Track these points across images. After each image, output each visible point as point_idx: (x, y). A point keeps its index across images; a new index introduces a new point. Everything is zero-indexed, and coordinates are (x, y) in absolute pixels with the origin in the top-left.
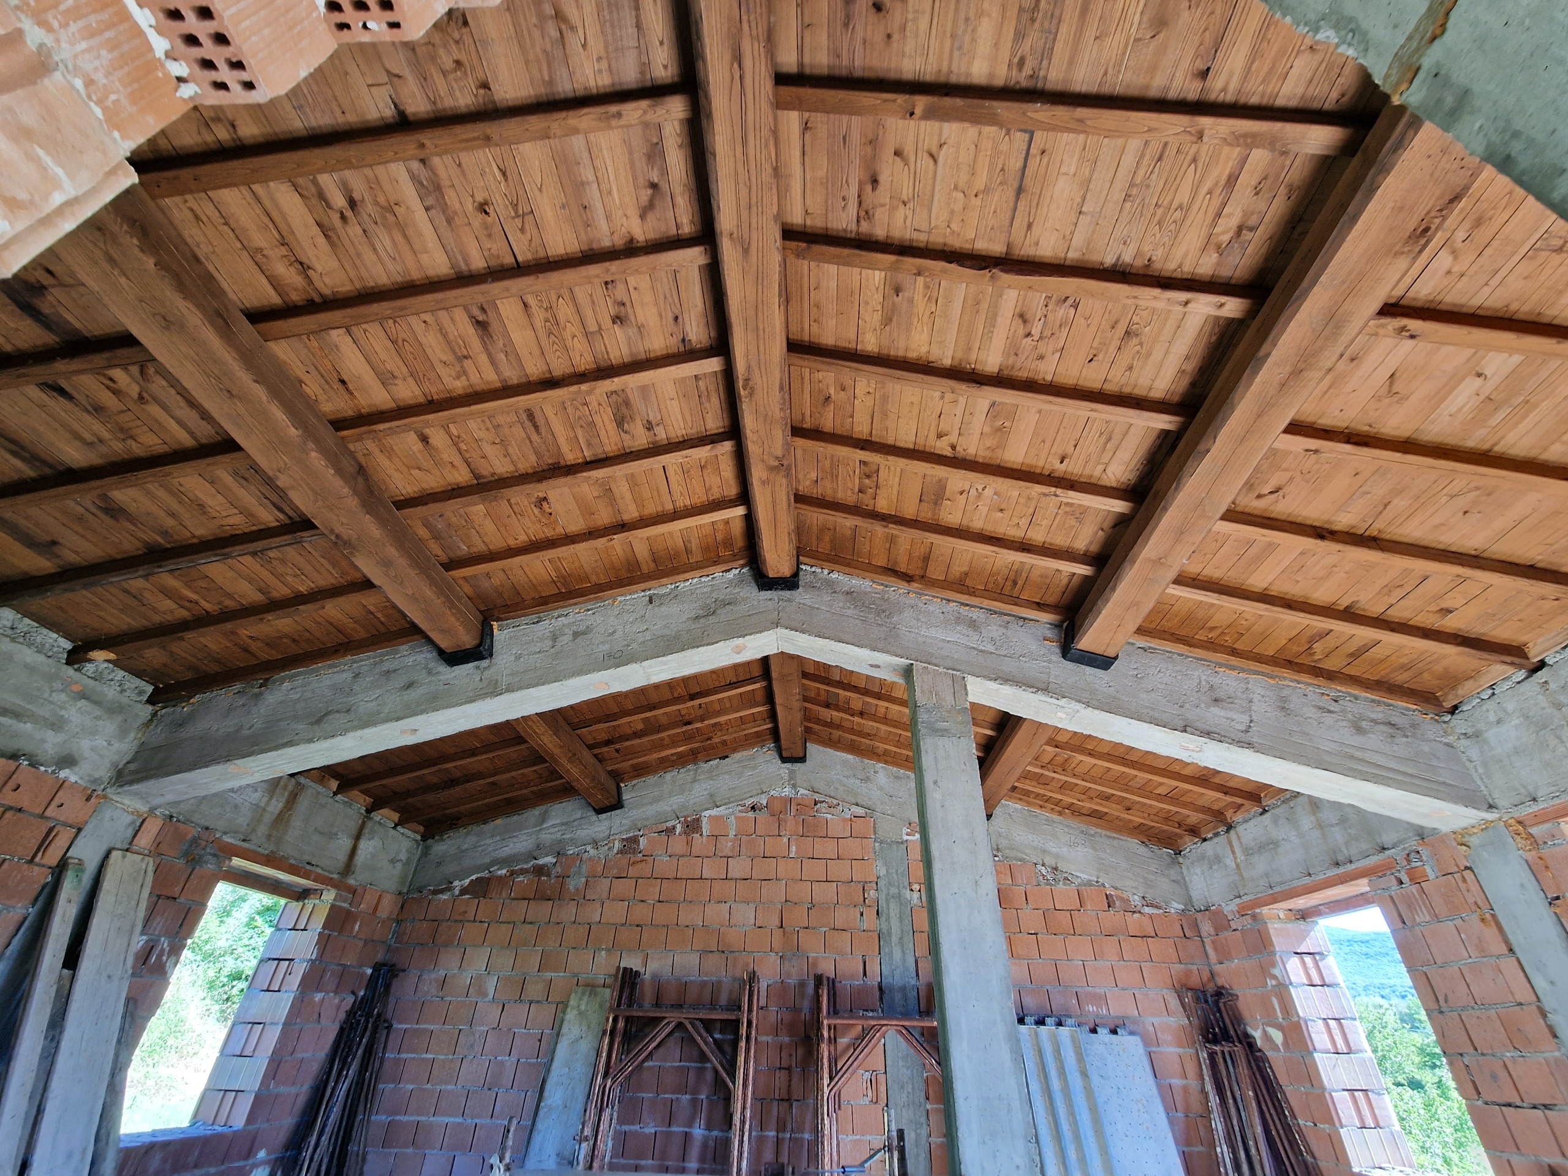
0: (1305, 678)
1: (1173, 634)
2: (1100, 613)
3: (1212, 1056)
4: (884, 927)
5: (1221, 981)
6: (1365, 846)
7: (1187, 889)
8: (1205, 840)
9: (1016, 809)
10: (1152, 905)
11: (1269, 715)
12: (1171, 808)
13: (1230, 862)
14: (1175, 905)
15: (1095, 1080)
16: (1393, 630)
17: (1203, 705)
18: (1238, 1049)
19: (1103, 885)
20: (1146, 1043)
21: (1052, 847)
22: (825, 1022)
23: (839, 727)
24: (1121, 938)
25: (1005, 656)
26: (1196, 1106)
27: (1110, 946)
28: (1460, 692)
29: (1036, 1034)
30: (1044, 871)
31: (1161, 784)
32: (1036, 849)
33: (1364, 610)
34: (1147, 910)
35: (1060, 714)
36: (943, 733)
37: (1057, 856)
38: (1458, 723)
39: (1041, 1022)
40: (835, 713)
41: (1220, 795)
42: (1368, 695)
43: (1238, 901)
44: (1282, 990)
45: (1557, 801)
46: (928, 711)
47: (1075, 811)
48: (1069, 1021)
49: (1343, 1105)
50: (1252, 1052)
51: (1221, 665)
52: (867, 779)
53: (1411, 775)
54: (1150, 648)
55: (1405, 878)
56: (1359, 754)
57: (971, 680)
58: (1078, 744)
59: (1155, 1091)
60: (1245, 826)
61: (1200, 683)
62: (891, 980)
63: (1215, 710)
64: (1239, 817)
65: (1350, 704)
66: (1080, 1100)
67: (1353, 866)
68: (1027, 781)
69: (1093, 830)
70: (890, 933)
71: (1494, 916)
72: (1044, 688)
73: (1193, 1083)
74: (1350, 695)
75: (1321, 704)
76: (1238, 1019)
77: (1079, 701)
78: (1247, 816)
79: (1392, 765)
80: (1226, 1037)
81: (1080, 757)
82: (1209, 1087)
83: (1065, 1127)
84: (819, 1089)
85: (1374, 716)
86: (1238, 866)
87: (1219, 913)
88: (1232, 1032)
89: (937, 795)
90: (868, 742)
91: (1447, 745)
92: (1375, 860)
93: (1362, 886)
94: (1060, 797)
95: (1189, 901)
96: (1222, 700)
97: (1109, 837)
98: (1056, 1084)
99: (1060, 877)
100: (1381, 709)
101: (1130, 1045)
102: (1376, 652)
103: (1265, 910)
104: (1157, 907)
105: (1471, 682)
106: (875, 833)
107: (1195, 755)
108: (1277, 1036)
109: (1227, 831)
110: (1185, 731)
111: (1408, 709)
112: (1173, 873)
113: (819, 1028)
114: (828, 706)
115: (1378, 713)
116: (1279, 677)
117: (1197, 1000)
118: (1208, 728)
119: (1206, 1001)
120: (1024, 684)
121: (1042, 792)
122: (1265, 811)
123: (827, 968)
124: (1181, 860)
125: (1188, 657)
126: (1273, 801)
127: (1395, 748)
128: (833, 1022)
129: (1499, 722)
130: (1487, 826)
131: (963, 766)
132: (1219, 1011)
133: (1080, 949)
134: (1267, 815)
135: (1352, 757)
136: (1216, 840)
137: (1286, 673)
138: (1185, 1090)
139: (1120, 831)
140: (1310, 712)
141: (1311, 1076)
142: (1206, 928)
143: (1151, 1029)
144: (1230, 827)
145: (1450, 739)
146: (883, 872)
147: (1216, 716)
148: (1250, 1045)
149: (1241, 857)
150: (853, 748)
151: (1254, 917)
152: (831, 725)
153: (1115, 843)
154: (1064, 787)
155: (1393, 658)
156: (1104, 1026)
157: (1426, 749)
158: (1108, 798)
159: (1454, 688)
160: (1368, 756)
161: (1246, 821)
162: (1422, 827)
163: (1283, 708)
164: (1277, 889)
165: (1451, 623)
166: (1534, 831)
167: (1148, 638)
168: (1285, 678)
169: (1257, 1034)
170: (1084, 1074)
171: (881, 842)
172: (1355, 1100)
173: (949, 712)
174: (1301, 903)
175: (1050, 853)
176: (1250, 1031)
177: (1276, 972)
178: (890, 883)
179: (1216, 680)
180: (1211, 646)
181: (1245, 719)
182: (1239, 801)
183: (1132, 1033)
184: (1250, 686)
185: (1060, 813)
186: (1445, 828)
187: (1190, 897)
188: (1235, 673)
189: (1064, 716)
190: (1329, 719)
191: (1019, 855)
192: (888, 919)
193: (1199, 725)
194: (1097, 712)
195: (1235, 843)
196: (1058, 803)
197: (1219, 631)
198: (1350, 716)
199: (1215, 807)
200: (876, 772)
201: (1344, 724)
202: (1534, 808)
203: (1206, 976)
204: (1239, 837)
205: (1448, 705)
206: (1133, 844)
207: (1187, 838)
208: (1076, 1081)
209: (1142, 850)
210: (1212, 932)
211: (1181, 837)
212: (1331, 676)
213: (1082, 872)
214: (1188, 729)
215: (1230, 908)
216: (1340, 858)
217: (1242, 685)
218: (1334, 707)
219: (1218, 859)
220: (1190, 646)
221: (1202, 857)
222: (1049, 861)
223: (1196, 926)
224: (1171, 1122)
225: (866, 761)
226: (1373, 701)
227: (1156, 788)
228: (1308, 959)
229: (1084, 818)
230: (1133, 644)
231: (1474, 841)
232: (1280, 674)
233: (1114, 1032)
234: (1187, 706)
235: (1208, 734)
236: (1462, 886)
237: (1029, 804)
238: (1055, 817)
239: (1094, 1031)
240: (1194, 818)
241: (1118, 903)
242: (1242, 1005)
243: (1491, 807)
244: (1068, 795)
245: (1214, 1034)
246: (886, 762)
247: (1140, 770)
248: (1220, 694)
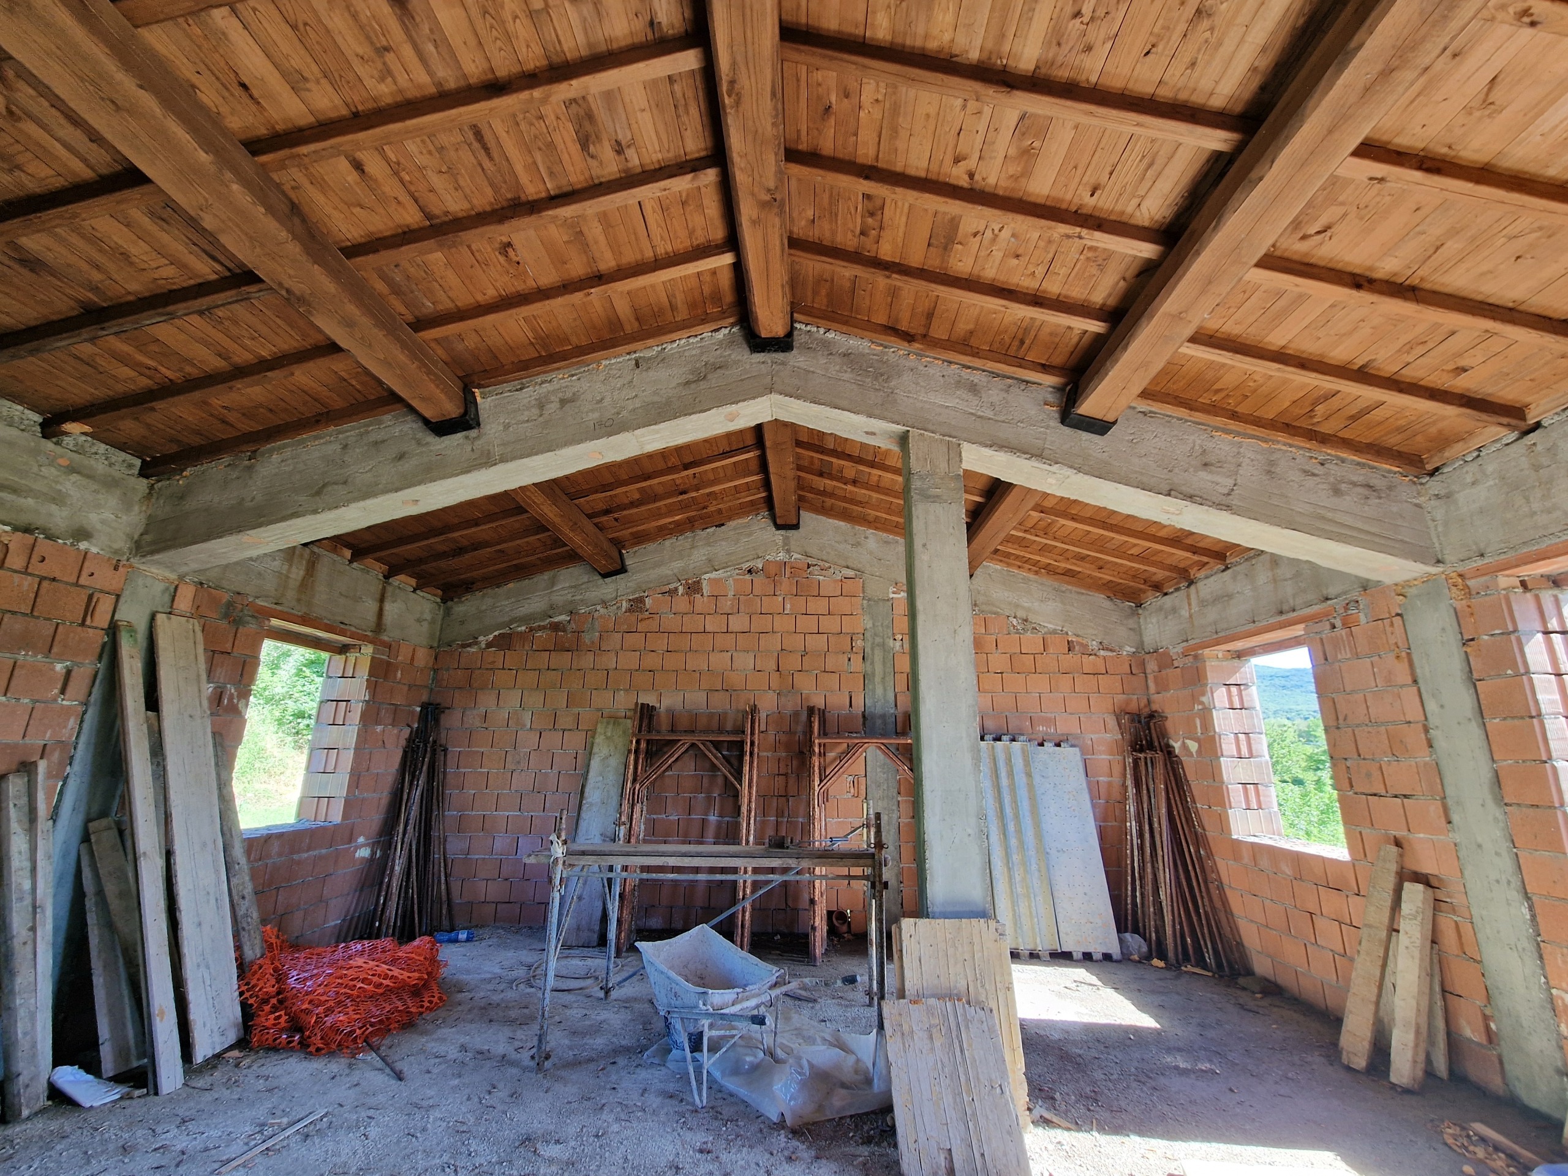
0: (1299, 441)
1: (1176, 397)
2: (1107, 374)
3: (1136, 761)
4: (869, 669)
5: (1154, 707)
6: (1310, 596)
7: (1141, 635)
8: (1166, 594)
9: (996, 570)
10: (1107, 649)
11: (1254, 478)
12: (1141, 566)
13: (1185, 613)
14: (1128, 648)
15: (1037, 779)
16: (1401, 391)
17: (1191, 470)
18: (1159, 756)
19: (1067, 633)
20: (1083, 753)
21: (1025, 602)
22: (817, 741)
23: (831, 495)
24: (1076, 675)
25: (1003, 422)
26: (1116, 794)
27: (1066, 681)
28: (1447, 454)
29: (993, 747)
30: (1015, 622)
31: (1135, 545)
32: (1010, 603)
33: (1379, 369)
34: (1102, 653)
35: (1050, 480)
36: (936, 499)
37: (1028, 610)
38: (1434, 485)
39: (998, 739)
40: (828, 482)
41: (1189, 555)
42: (1355, 458)
43: (1185, 644)
44: (1206, 714)
45: (1503, 557)
46: (921, 478)
47: (1050, 571)
48: (1022, 738)
49: (1235, 793)
50: (1170, 758)
51: (1217, 429)
52: (858, 544)
53: (1374, 534)
54: (1151, 412)
55: (1338, 623)
56: (1330, 515)
57: (966, 446)
58: (1063, 509)
59: (1085, 785)
60: (1206, 581)
61: (1193, 448)
62: (872, 710)
63: (1203, 475)
64: (1202, 574)
65: (1335, 468)
66: (1023, 793)
67: (1295, 614)
68: (1010, 545)
69: (1065, 587)
70: (873, 675)
71: (1409, 654)
72: (1037, 454)
73: (1116, 780)
74: (1338, 458)
75: (1307, 468)
76: (1163, 734)
77: (1071, 467)
78: (1209, 572)
79: (1360, 525)
80: (1151, 746)
81: (1062, 521)
82: (1129, 783)
83: (1008, 810)
84: (810, 787)
85: (1355, 479)
86: (1191, 616)
87: (1166, 654)
88: (1156, 744)
89: (925, 558)
90: (860, 509)
91: (1418, 506)
92: (1316, 608)
93: (1299, 630)
94: (1038, 558)
95: (1141, 645)
96: (1212, 465)
97: (1078, 593)
98: (1004, 782)
99: (1030, 627)
100: (1363, 471)
101: (1070, 755)
102: (1377, 415)
103: (1207, 651)
104: (1111, 650)
105: (1461, 444)
106: (864, 592)
107: (1174, 518)
108: (1193, 746)
109: (1188, 586)
110: (1169, 495)
111: (1390, 472)
112: (1131, 623)
113: (811, 744)
114: (821, 474)
115: (1359, 476)
116: (1273, 441)
117: (1133, 721)
118: (1192, 492)
119: (1140, 722)
120: (1019, 451)
121: (1022, 554)
122: (1227, 568)
123: (818, 702)
124: (1140, 611)
125: (1187, 421)
126: (1237, 559)
127: (1366, 508)
128: (823, 741)
129: (1473, 483)
130: (1428, 579)
131: (951, 530)
132: (1149, 729)
133: (1039, 684)
134: (1229, 572)
135: (1323, 518)
136: (1176, 594)
137: (1281, 437)
138: (1110, 784)
139: (1089, 587)
140: (1295, 476)
141: (1214, 773)
142: (1152, 666)
143: (1090, 742)
144: (1191, 583)
145: (1421, 500)
146: (869, 625)
147: (1203, 479)
148: (1169, 752)
149: (1195, 608)
150: (845, 516)
151: (1196, 657)
152: (824, 493)
153: (1083, 597)
154: (1044, 549)
155: (1391, 420)
156: (1050, 741)
157: (1395, 509)
158: (1083, 558)
159: (1441, 450)
160: (1339, 517)
161: (1207, 577)
162: (1368, 580)
163: (1269, 471)
164: (1220, 635)
165: (1462, 384)
166: (1471, 583)
167: (1150, 402)
168: (1278, 442)
169: (1177, 746)
170: (1029, 775)
171: (869, 600)
172: (1246, 791)
173: (942, 479)
174: (1239, 645)
175: (1023, 608)
176: (1172, 742)
177: (1204, 699)
178: (876, 635)
179: (1209, 445)
180: (1213, 409)
181: (1230, 482)
182: (1205, 559)
183: (1072, 746)
184: (1242, 450)
185: (1036, 573)
186: (1388, 581)
187: (1142, 642)
188: (1230, 437)
189: (1054, 482)
190: (1310, 482)
191: (995, 609)
192: (872, 663)
193: (1183, 488)
194: (1086, 477)
195: (1193, 596)
196: (1036, 563)
197: (1226, 392)
198: (1332, 479)
199: (1181, 565)
200: (866, 538)
201: (1324, 486)
202: (1480, 562)
203: (1143, 702)
204: (1197, 592)
205: (1429, 467)
206: (1100, 599)
207: (1150, 593)
208: (1021, 779)
209: (1107, 604)
210: (1156, 668)
211: (1144, 592)
212: (1324, 439)
213: (1050, 623)
214: (1173, 493)
215: (1175, 650)
216: (1285, 607)
217: (1235, 450)
218: (1319, 470)
219: (1174, 610)
220: (1191, 409)
221: (1161, 609)
222: (1021, 614)
223: (1143, 664)
224: (1094, 806)
225: (857, 527)
226: (1358, 464)
227: (1130, 549)
228: (1234, 689)
229: (1057, 577)
230: (1134, 408)
231: (1412, 591)
232: (1274, 438)
233: (1058, 745)
234: (1176, 470)
235: (1190, 497)
236: (1389, 630)
237: (1009, 565)
238: (1032, 576)
239: (1041, 744)
240: (1160, 574)
241: (1077, 648)
242: (1169, 725)
243: (1439, 561)
244: (1046, 557)
245: (1141, 745)
246: (876, 528)
247: (1117, 532)
248: (1211, 458)
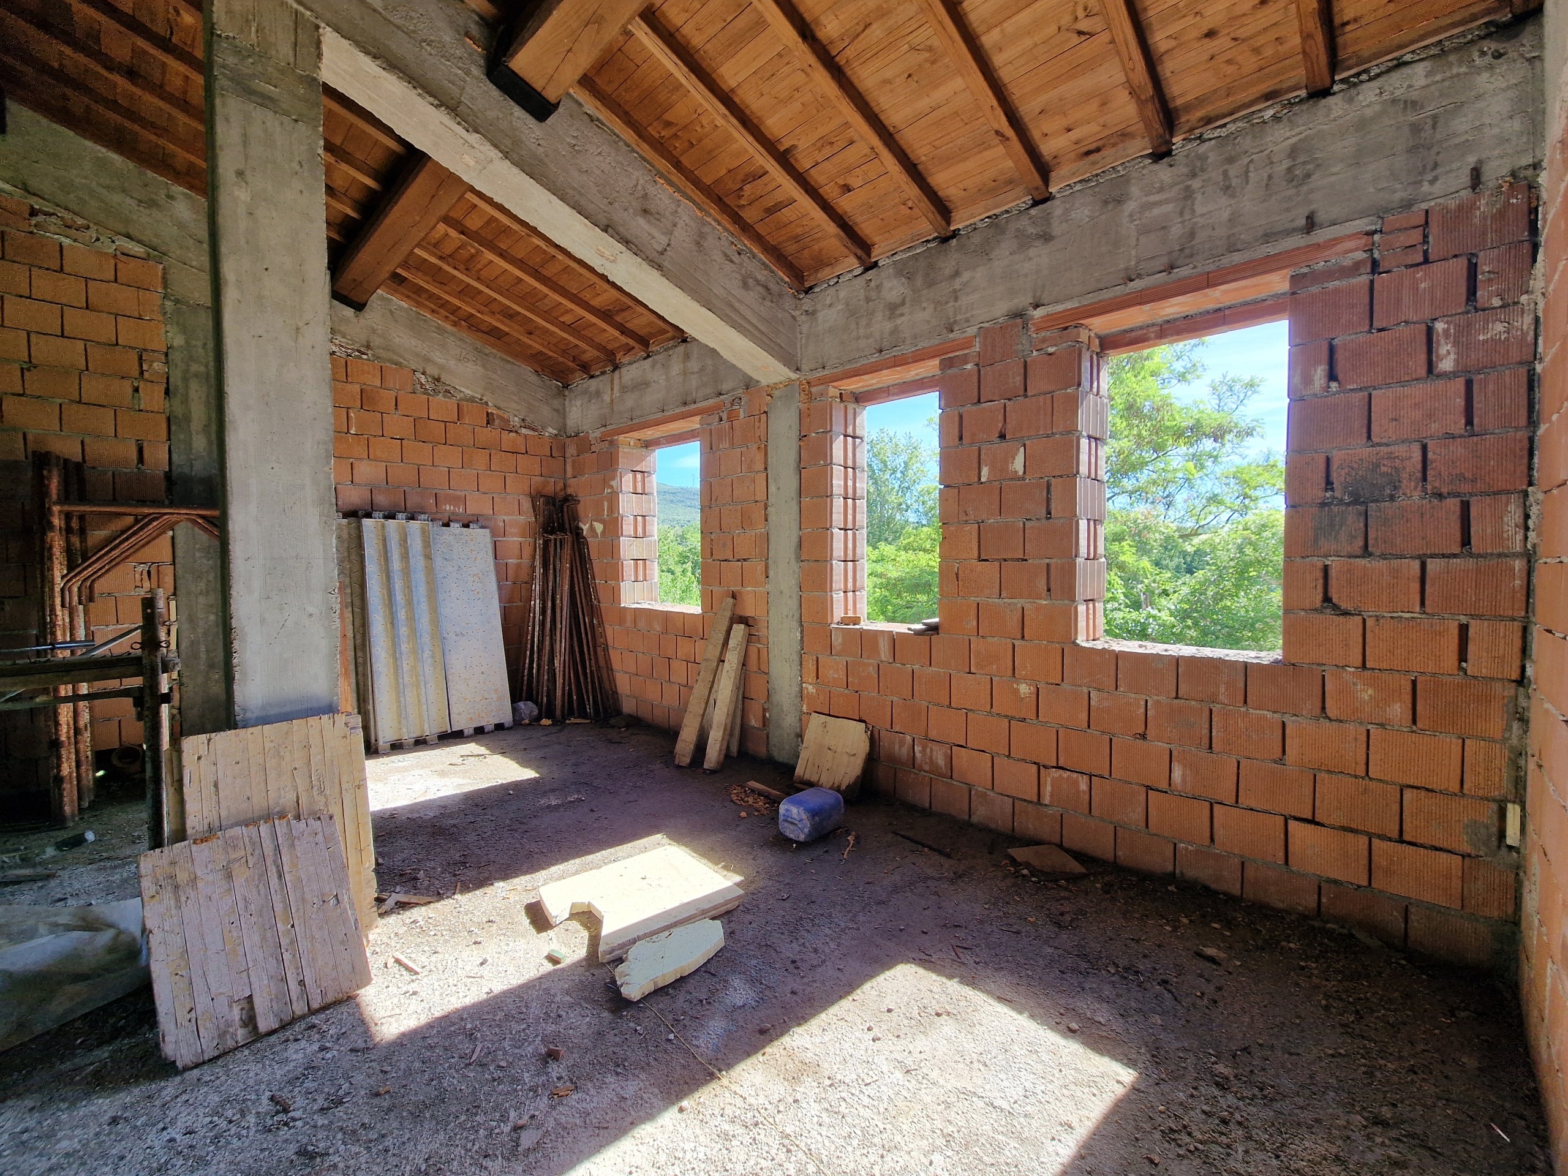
0: (725, 221)
1: (626, 113)
3: (546, 543)
4: (179, 410)
5: (569, 491)
6: (709, 391)
7: (564, 417)
8: (592, 377)
9: (401, 308)
10: (529, 428)
11: (685, 245)
12: (571, 339)
13: (607, 398)
14: (550, 430)
15: (438, 562)
16: (807, 192)
17: (631, 211)
18: (568, 537)
19: (486, 404)
20: (493, 534)
21: (438, 357)
22: (56, 509)
23: (79, 86)
24: (493, 452)
25: (398, 28)
26: (524, 576)
27: (481, 458)
28: (819, 275)
29: (383, 526)
30: (423, 379)
31: (568, 311)
32: (417, 355)
33: (796, 160)
34: (524, 431)
35: (467, 158)
36: (266, 101)
37: (442, 367)
38: (807, 302)
39: (391, 516)
40: (68, 51)
41: (617, 334)
42: (763, 257)
43: (603, 429)
44: (613, 499)
45: (835, 370)
46: (237, 51)
47: (471, 324)
48: (423, 516)
49: (628, 567)
50: (578, 539)
51: (662, 176)
52: (152, 204)
53: (763, 333)
54: (598, 120)
55: (725, 417)
56: (737, 305)
57: (329, 37)
58: (490, 237)
59: (492, 567)
60: (629, 367)
61: (636, 186)
62: (186, 470)
63: (641, 221)
64: (626, 360)
65: (747, 260)
66: (419, 577)
67: (695, 406)
68: (420, 274)
69: (488, 350)
70: (187, 419)
71: (766, 446)
72: (450, 105)
73: (526, 561)
74: (751, 252)
75: (727, 251)
76: (575, 518)
77: (496, 146)
78: (632, 358)
79: (755, 321)
80: (562, 529)
81: (489, 256)
82: (538, 563)
83: (399, 598)
85: (759, 277)
86: (612, 401)
87: (586, 438)
88: (567, 526)
89: (243, 195)
90: (153, 138)
91: (793, 317)
92: (711, 402)
93: (694, 423)
94: (457, 302)
95: (563, 428)
96: (651, 214)
97: (503, 360)
98: (396, 564)
99: (441, 388)
100: (765, 272)
101: (480, 537)
102: (787, 213)
103: (621, 437)
104: (533, 429)
105: (829, 268)
106: (165, 287)
107: (608, 265)
108: (599, 527)
109: (613, 371)
110: (606, 231)
111: (782, 280)
112: (556, 403)
115: (762, 275)
116: (706, 212)
117: (547, 503)
118: (629, 237)
119: (554, 505)
120: (423, 88)
121: (436, 291)
122: (648, 356)
124: (566, 393)
125: (633, 151)
126: (658, 348)
127: (762, 308)
129: (830, 305)
130: (789, 383)
131: (297, 168)
132: (562, 512)
133: (449, 457)
134: (650, 359)
135: (732, 306)
136: (601, 378)
137: (714, 210)
138: (518, 566)
139: (516, 355)
140: (718, 256)
141: (613, 550)
142: (571, 450)
143: (502, 524)
144: (616, 367)
145: (796, 313)
146: (179, 341)
147: (640, 227)
148: (577, 533)
149: (617, 393)
150: (120, 142)
151: (611, 442)
152: (60, 76)
153: (509, 366)
154: (466, 292)
155: (792, 225)
156: (457, 521)
157: (780, 316)
158: (511, 315)
159: (817, 271)
160: (743, 309)
161: (630, 364)
162: (751, 378)
163: (698, 243)
164: (635, 421)
165: (846, 204)
166: (814, 390)
167: (599, 104)
168: (710, 215)
169: (585, 528)
170: (428, 557)
171: (177, 301)
172: (636, 566)
173: (282, 72)
174: (649, 434)
175: (435, 364)
176: (581, 525)
177: (613, 483)
178: (191, 358)
179: (652, 190)
180: (660, 146)
181: (664, 240)
182: (631, 342)
183: (482, 527)
184: (680, 210)
185: (455, 324)
186: (764, 382)
187: (565, 425)
188: (671, 190)
189: (472, 163)
190: (729, 267)
191: (395, 358)
192: (186, 401)
193: (621, 230)
194: (515, 170)
195: (616, 381)
196: (455, 310)
197: (673, 130)
198: (743, 271)
199: (610, 347)
200: (170, 197)
201: (737, 276)
202: (820, 373)
203: (560, 486)
204: (620, 378)
205: (807, 285)
206: (526, 371)
207: (578, 374)
208: (418, 561)
209: (534, 378)
210: (575, 453)
211: (572, 371)
212: (745, 228)
213: (467, 388)
214: (610, 230)
215: (594, 435)
216: (689, 399)
217: (673, 206)
218: (736, 258)
219: (598, 394)
220: (640, 136)
221: (585, 392)
222: (432, 370)
223: (564, 447)
224: (500, 588)
225: (150, 174)
226: (764, 264)
227: (563, 314)
228: (639, 476)
229: (480, 334)
230: (580, 105)
231: (776, 393)
232: (705, 207)
233: (466, 526)
234: (616, 205)
235: (626, 242)
236: (757, 424)
237: (419, 304)
238: (449, 327)
239: (447, 525)
240: (590, 353)
241: (497, 422)
242: (581, 508)
243: (798, 369)
244: (467, 303)
245: (553, 527)
246: (191, 187)
247: (551, 288)
248: (652, 207)
